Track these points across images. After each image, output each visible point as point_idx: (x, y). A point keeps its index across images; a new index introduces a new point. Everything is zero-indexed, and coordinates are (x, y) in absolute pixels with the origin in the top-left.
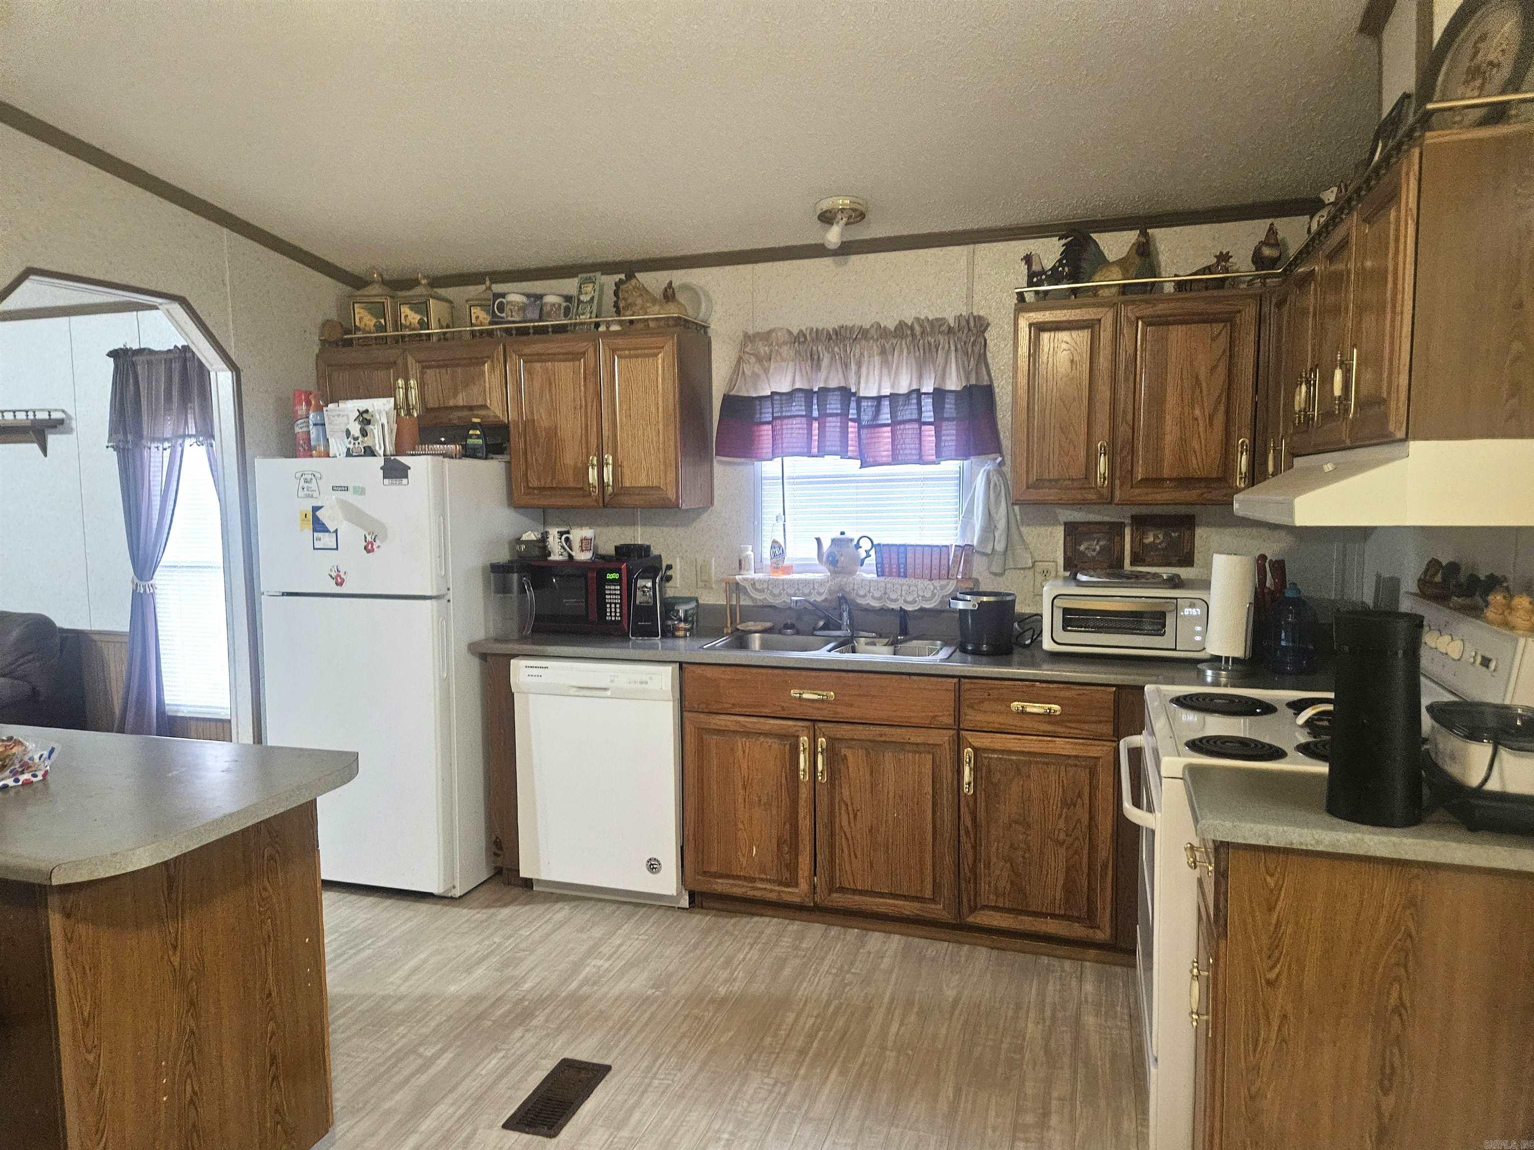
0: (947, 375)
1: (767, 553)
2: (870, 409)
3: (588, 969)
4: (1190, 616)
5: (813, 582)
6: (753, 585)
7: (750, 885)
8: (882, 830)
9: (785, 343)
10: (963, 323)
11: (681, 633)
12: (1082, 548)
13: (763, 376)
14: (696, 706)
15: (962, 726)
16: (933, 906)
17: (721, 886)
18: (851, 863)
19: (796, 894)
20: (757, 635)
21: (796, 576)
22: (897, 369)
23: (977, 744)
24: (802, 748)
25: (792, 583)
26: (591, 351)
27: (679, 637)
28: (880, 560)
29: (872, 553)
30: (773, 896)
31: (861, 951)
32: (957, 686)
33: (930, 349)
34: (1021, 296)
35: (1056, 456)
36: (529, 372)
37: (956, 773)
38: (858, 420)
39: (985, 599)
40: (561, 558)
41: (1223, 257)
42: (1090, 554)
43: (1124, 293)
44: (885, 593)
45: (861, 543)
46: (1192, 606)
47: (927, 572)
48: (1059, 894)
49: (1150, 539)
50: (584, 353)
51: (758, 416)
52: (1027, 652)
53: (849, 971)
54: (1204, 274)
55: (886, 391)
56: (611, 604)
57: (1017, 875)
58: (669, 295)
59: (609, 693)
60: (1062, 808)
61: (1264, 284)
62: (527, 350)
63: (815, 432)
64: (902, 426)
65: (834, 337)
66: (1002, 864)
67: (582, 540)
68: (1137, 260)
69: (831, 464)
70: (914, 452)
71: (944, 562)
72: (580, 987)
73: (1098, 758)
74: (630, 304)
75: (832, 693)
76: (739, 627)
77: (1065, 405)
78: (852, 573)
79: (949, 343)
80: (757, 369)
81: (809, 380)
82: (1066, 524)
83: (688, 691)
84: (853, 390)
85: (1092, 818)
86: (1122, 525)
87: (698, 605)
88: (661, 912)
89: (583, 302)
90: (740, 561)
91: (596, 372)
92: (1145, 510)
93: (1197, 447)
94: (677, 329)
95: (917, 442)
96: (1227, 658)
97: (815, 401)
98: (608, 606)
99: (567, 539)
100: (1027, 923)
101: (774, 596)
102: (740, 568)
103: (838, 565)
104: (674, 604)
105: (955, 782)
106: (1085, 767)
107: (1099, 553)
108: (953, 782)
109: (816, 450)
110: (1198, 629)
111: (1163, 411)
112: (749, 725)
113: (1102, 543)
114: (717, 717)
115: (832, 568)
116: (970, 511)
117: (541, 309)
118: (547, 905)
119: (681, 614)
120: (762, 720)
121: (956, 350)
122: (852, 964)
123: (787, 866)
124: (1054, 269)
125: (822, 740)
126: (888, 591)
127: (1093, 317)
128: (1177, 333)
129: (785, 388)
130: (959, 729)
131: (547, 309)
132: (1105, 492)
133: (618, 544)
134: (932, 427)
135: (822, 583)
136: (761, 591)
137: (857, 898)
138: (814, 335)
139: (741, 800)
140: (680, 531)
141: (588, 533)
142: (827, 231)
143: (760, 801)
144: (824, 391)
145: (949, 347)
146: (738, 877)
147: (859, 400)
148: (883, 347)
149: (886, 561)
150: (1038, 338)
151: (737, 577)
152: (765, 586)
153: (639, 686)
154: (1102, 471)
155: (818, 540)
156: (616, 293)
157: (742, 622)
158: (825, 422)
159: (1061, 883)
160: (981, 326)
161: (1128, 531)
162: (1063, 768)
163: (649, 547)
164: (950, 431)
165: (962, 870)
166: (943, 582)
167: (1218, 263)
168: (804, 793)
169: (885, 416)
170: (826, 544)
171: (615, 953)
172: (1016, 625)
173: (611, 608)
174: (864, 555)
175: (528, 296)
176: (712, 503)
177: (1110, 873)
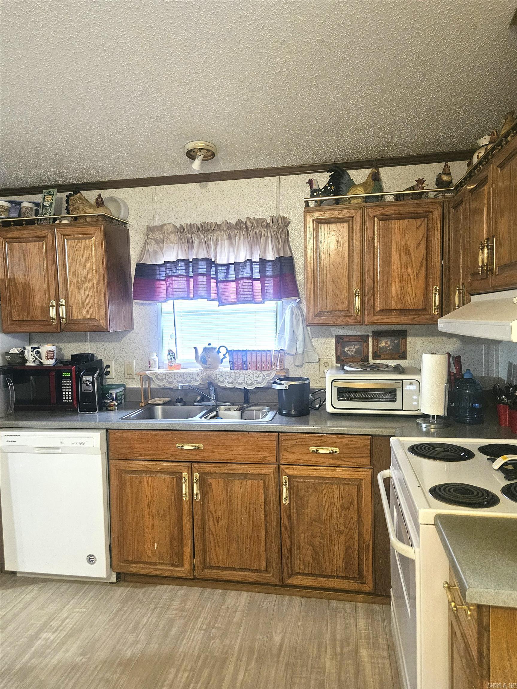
0: (267, 251)
1: (166, 357)
2: (223, 271)
3: (39, 642)
4: (410, 390)
5: (193, 374)
6: (157, 377)
7: (154, 567)
8: (235, 528)
9: (172, 232)
10: (275, 221)
11: (112, 408)
12: (346, 350)
13: (160, 252)
14: (117, 456)
15: (280, 463)
16: (267, 575)
17: (136, 568)
18: (215, 550)
19: (184, 570)
20: (160, 406)
21: (182, 371)
22: (238, 246)
23: (290, 472)
24: (184, 480)
25: (180, 375)
26: (50, 236)
27: (111, 410)
28: (231, 360)
29: (227, 355)
30: (168, 574)
31: (222, 607)
32: (277, 437)
33: (256, 237)
34: (307, 203)
35: (330, 297)
36: (11, 249)
37: (278, 492)
38: (216, 278)
39: (293, 383)
40: (34, 364)
41: (421, 181)
42: (351, 353)
43: (366, 202)
44: (235, 380)
45: (221, 350)
46: (411, 384)
47: (259, 366)
48: (341, 564)
49: (382, 344)
50: (45, 237)
51: (158, 276)
52: (317, 412)
53: (213, 627)
54: (410, 190)
55: (232, 261)
56: (65, 392)
57: (316, 553)
58: (100, 202)
59: (60, 451)
60: (342, 511)
61: (444, 196)
62: (9, 236)
63: (191, 285)
64: (242, 281)
65: (201, 229)
66: (307, 546)
67: (47, 353)
68: (372, 183)
69: (202, 304)
70: (249, 296)
71: (268, 360)
72: (30, 659)
73: (362, 479)
74: (75, 208)
75: (202, 445)
76: (150, 402)
77: (335, 267)
78: (216, 368)
79: (267, 232)
80: (156, 247)
81: (186, 254)
82: (336, 336)
83: (112, 446)
84: (213, 261)
85: (359, 516)
86: (367, 336)
87: (125, 389)
88: (98, 587)
89: (46, 206)
90: (149, 361)
91: (53, 249)
92: (379, 328)
93: (410, 291)
94: (103, 222)
95: (251, 290)
96: (433, 416)
97: (191, 267)
98: (64, 393)
99: (38, 352)
100: (323, 582)
101: (170, 383)
102: (150, 366)
103: (207, 363)
104: (109, 389)
105: (278, 497)
106: (354, 485)
107: (355, 353)
108: (276, 496)
109: (192, 296)
110: (415, 397)
111: (390, 270)
112: (149, 466)
113: (356, 347)
114: (131, 462)
115: (204, 365)
116: (283, 330)
117: (20, 211)
118: (24, 588)
119: (114, 395)
120: (159, 463)
121: (271, 237)
122: (216, 622)
123: (177, 554)
124: (325, 188)
125: (196, 475)
126: (236, 378)
127: (349, 215)
128: (397, 225)
129: (173, 259)
130: (279, 464)
131: (23, 210)
132: (359, 318)
133: (73, 354)
134: (259, 282)
135: (198, 375)
136: (162, 380)
137: (219, 571)
138: (189, 228)
139: (146, 514)
140: (114, 344)
141: (51, 348)
142: (191, 163)
143: (159, 513)
144: (196, 261)
145: (268, 235)
146: (146, 563)
147: (217, 265)
148: (230, 235)
149: (235, 360)
150: (318, 229)
151: (147, 372)
152: (164, 377)
153: (79, 446)
154: (357, 306)
155: (195, 348)
156: (67, 201)
157: (152, 398)
158: (198, 279)
159: (342, 556)
160: (285, 223)
161: (370, 340)
162: (341, 486)
163: (93, 355)
164: (269, 283)
165: (283, 551)
166: (269, 372)
167: (418, 185)
168: (186, 508)
169: (232, 276)
170: (200, 351)
171: (60, 625)
172: (310, 395)
173: (65, 394)
174: (222, 357)
175: (11, 202)
176: (132, 328)
177: (371, 549)
